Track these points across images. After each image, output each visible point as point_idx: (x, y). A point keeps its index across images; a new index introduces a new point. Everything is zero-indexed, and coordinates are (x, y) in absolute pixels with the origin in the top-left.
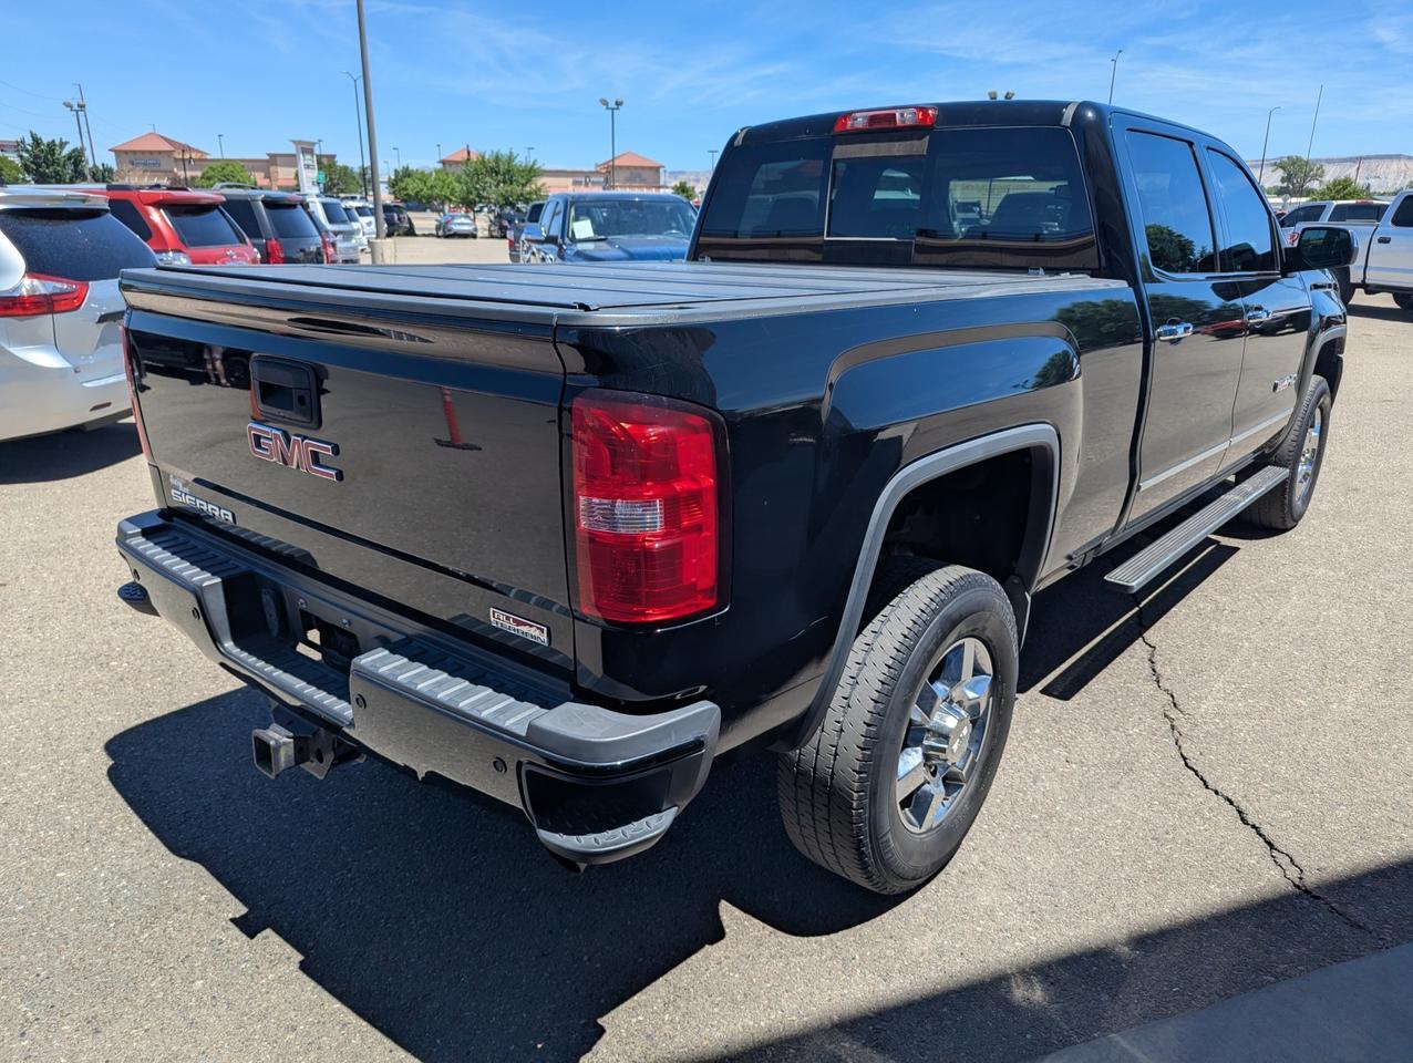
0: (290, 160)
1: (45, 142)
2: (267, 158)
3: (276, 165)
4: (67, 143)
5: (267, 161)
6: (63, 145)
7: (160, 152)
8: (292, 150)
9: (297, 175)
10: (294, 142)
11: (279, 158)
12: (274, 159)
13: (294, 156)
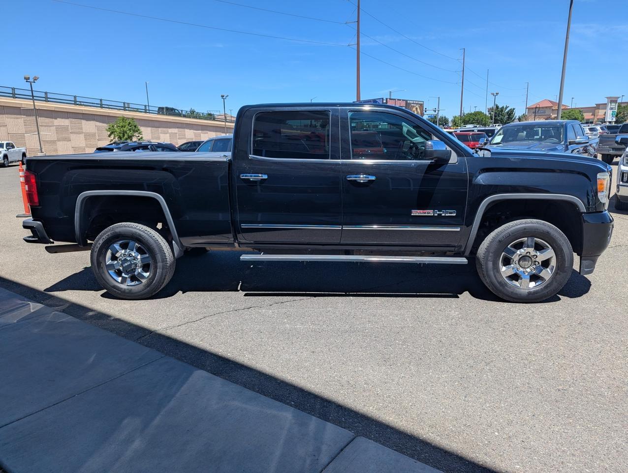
0: (604, 106)
1: (500, 107)
2: (595, 106)
3: (599, 109)
4: (508, 107)
5: (595, 107)
6: (507, 107)
7: (546, 107)
8: (605, 101)
9: (605, 113)
10: (607, 98)
11: (601, 106)
12: (598, 106)
13: (606, 104)
